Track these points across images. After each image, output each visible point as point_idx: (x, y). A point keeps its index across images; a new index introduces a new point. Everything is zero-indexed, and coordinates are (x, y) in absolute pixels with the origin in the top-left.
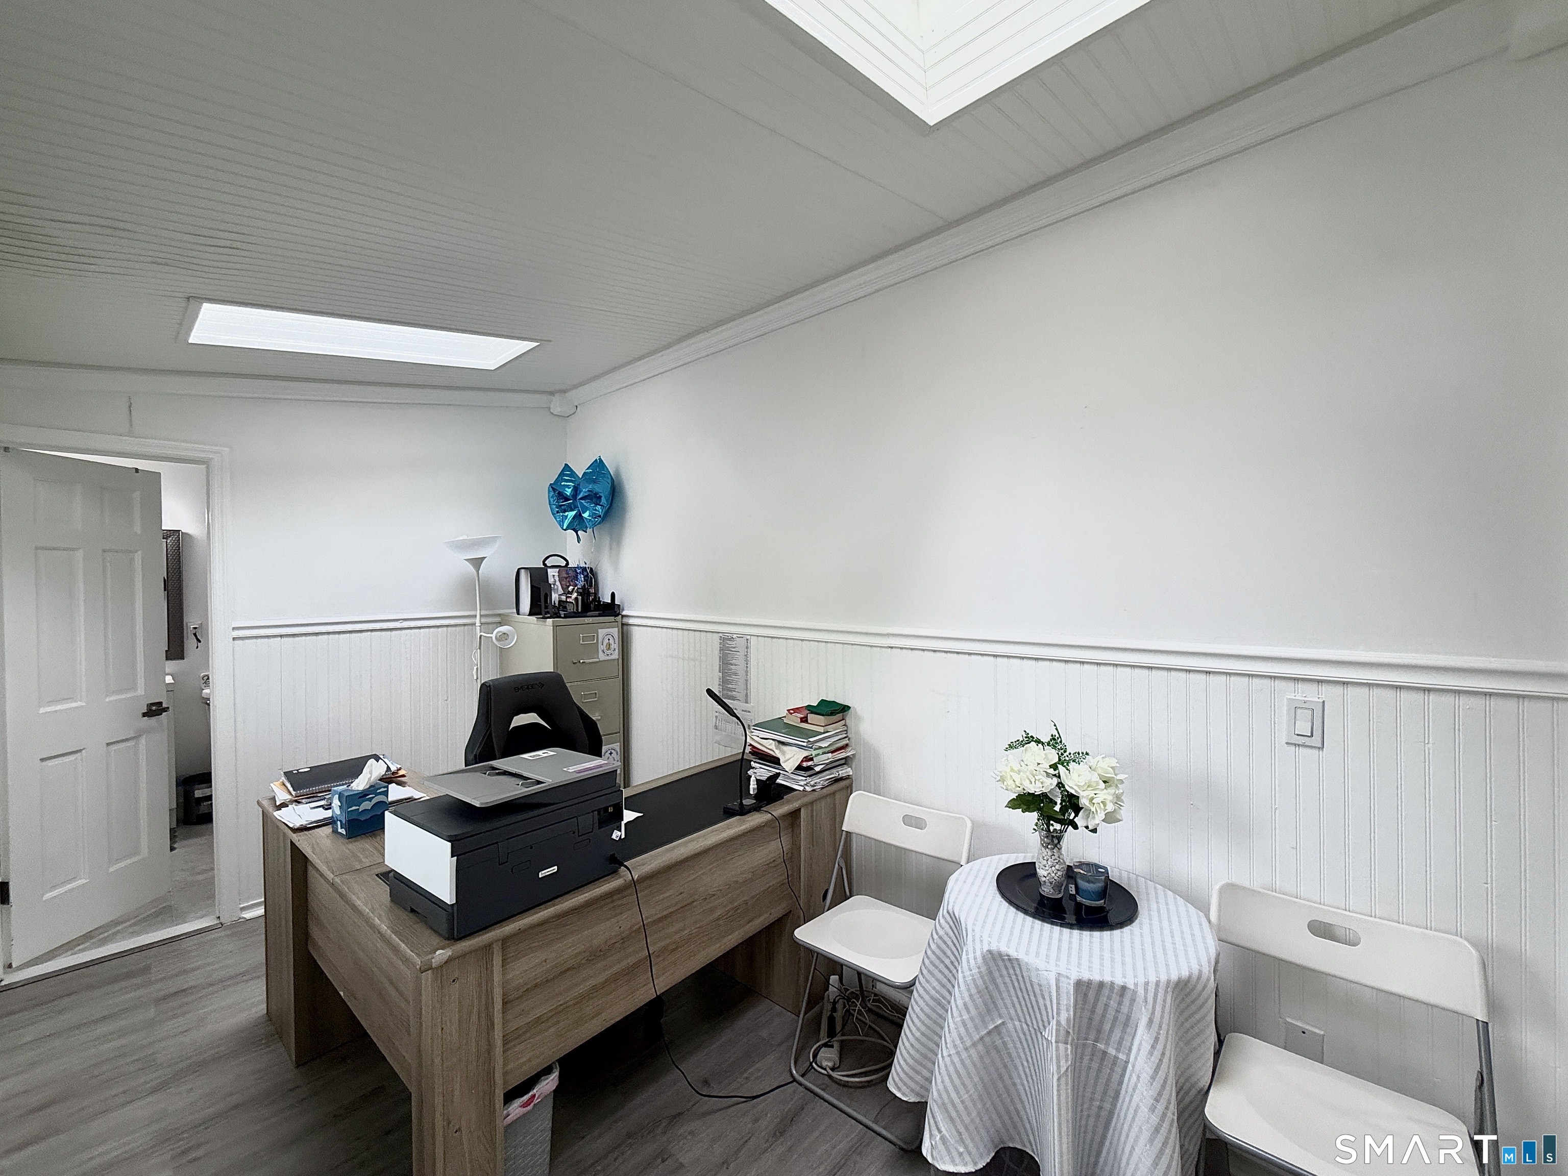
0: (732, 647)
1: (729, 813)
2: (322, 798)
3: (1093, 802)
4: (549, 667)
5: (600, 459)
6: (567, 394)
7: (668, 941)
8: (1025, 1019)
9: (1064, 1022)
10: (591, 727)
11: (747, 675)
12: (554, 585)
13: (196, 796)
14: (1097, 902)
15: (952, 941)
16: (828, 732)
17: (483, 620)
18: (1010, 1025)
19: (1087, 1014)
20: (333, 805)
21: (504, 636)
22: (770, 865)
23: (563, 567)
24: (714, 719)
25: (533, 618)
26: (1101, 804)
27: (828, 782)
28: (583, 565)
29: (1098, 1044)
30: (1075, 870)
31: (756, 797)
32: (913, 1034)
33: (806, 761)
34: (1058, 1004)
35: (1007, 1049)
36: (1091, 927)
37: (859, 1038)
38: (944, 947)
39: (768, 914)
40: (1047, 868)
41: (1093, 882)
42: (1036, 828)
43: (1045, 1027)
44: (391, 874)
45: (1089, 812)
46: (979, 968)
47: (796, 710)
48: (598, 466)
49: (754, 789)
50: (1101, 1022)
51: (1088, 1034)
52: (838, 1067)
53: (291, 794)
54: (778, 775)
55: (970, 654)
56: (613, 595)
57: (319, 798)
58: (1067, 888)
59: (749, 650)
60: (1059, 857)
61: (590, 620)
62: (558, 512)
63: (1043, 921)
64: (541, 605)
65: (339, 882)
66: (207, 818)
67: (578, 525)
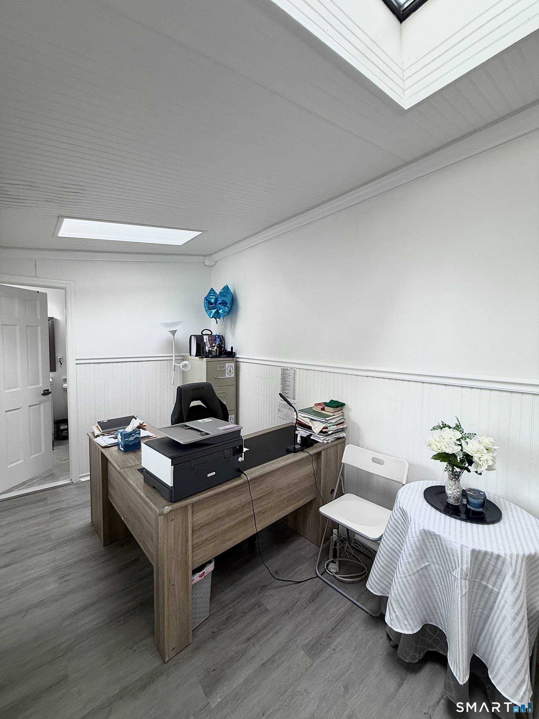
0: (287, 373)
1: (289, 452)
2: (113, 434)
3: (480, 459)
4: (204, 380)
5: (227, 286)
6: (212, 256)
7: (262, 508)
8: (441, 564)
9: (465, 569)
10: (224, 407)
11: (294, 387)
12: (207, 343)
13: (61, 428)
14: (479, 509)
15: (402, 522)
16: (334, 415)
17: (176, 358)
18: (433, 567)
19: (477, 566)
20: (118, 437)
21: (185, 366)
22: (307, 477)
23: (210, 335)
24: (278, 406)
25: (197, 358)
26: (485, 461)
27: (334, 439)
28: (219, 334)
29: (482, 582)
30: (467, 492)
31: (300, 445)
32: (380, 564)
33: (324, 429)
34: (462, 560)
35: (431, 577)
36: (477, 522)
37: (348, 560)
38: (397, 524)
39: (305, 499)
40: (452, 490)
41: (477, 499)
42: (445, 469)
43: (453, 570)
44: (144, 470)
45: (478, 465)
46: (417, 537)
47: (319, 404)
48: (226, 289)
49: (299, 441)
50: (485, 571)
51: (476, 575)
52: (338, 573)
53: (101, 432)
54: (311, 435)
55: (409, 381)
56: (232, 348)
57: (112, 434)
58: (462, 501)
59: (295, 375)
60: (458, 485)
61: (222, 359)
62: (208, 310)
63: (451, 516)
64: (201, 352)
65: (122, 472)
66: (66, 438)
67: (217, 316)
